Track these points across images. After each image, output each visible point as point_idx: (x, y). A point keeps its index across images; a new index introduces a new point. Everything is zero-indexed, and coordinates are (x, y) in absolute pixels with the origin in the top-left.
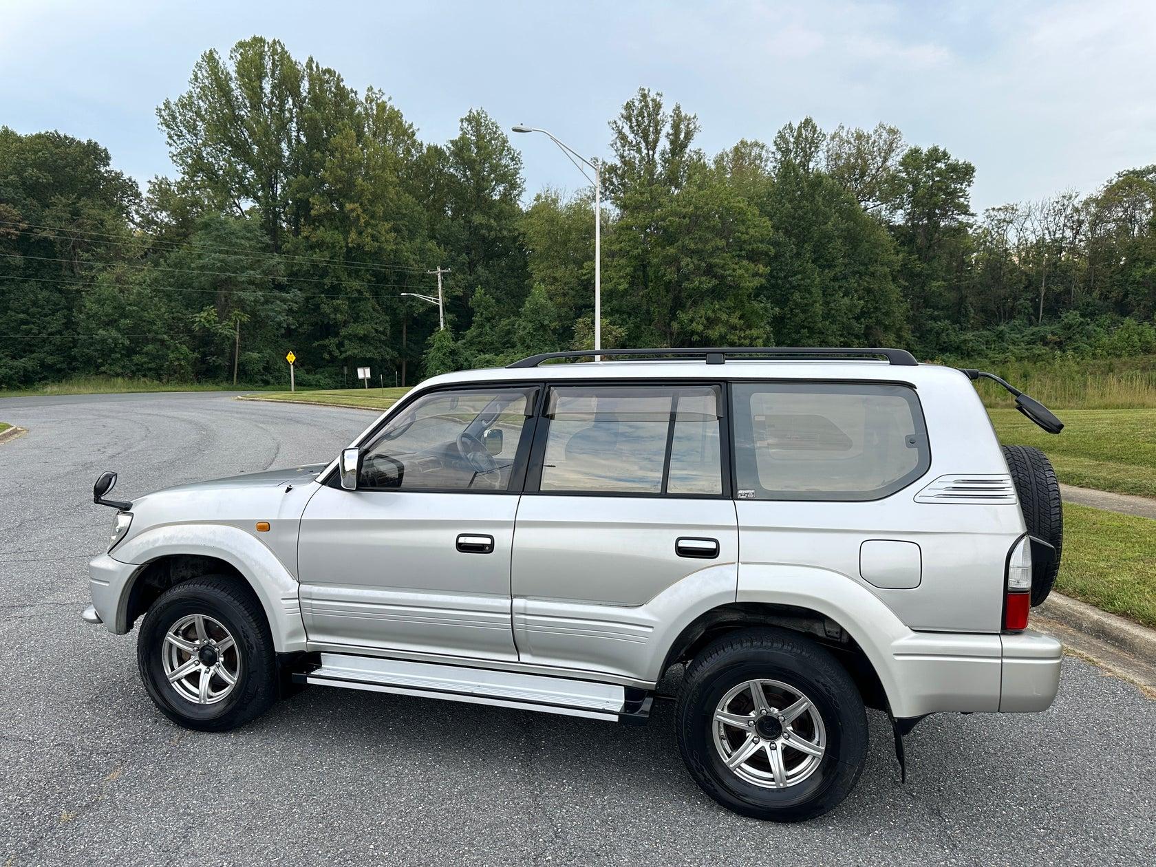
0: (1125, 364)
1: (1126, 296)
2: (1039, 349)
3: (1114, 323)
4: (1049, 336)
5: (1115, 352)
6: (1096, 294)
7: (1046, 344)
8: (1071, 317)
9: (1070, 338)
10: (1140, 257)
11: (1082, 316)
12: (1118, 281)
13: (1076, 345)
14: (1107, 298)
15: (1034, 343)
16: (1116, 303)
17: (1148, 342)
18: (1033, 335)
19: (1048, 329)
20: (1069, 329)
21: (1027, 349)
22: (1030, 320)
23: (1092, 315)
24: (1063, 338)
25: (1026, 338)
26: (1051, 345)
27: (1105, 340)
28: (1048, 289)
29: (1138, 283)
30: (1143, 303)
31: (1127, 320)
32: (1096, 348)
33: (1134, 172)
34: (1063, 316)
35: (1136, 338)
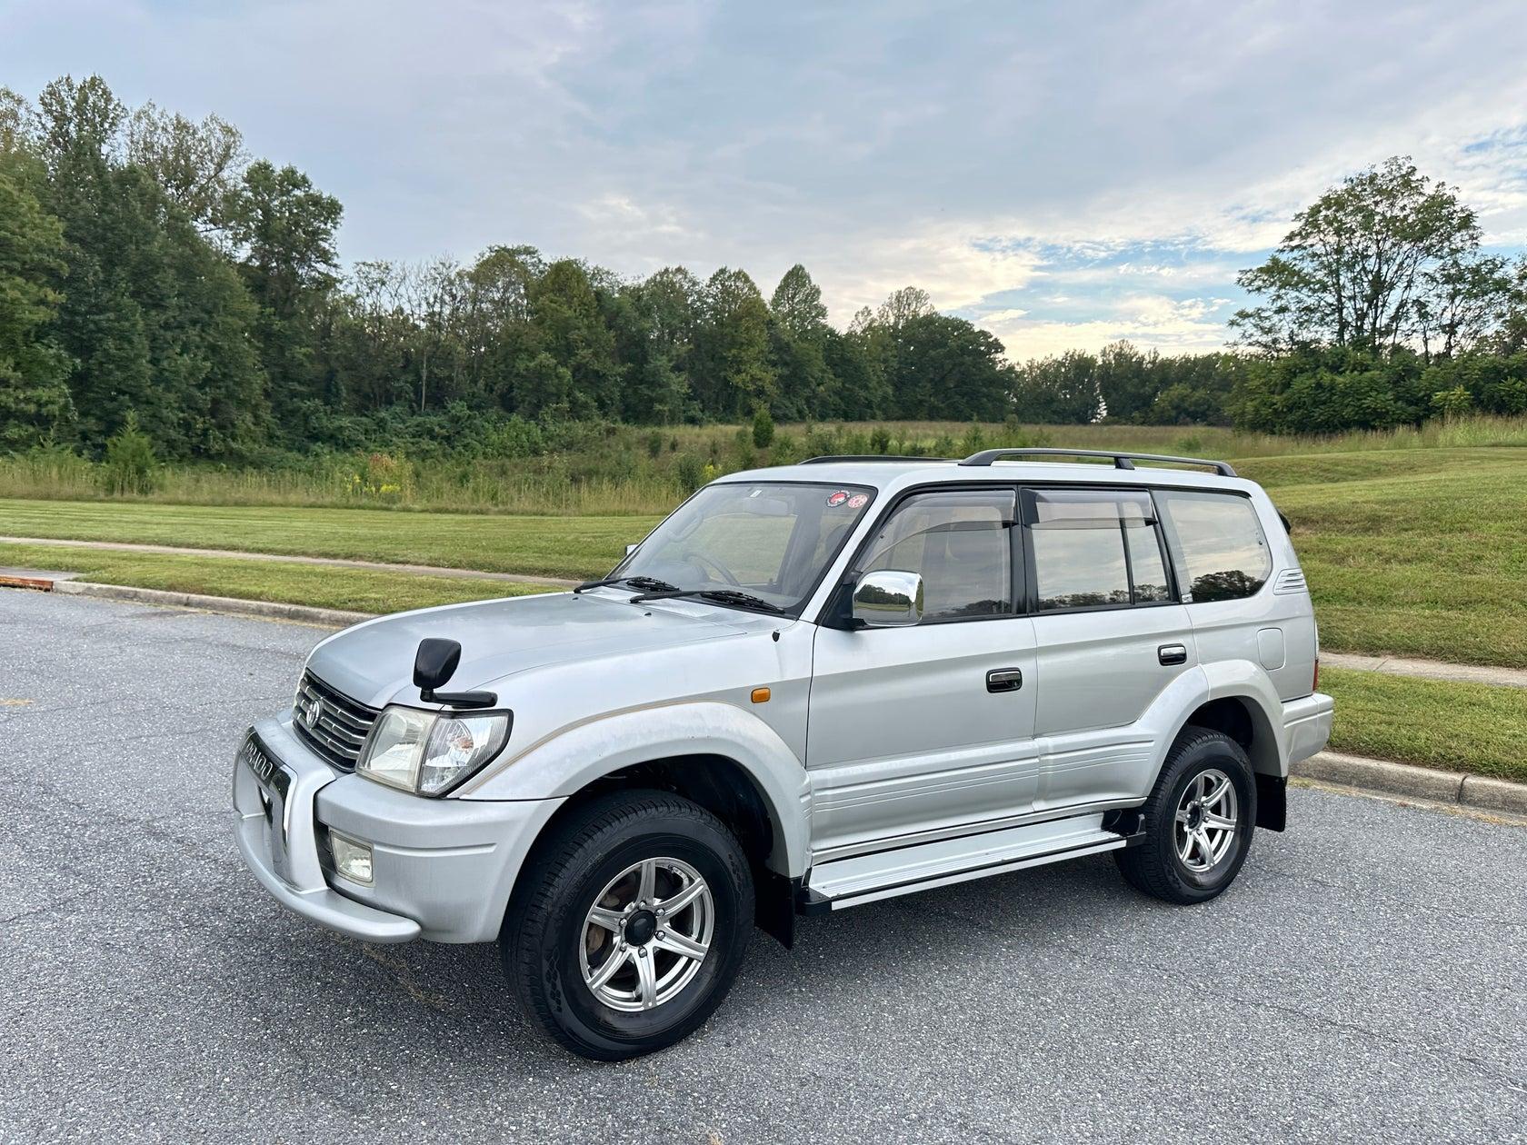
0: (516, 466)
1: (511, 388)
2: (426, 444)
3: (500, 418)
4: (437, 429)
5: (504, 452)
6: (481, 383)
7: (433, 438)
8: (459, 408)
9: (458, 433)
10: (523, 347)
11: (470, 408)
12: (503, 372)
13: (466, 441)
14: (492, 390)
15: (420, 436)
16: (502, 396)
17: (536, 443)
18: (417, 426)
19: (434, 420)
20: (457, 423)
21: (413, 443)
22: (411, 407)
23: (478, 407)
24: (452, 432)
25: (410, 430)
26: (439, 440)
27: (494, 437)
28: (430, 372)
29: (523, 377)
30: (528, 398)
31: (515, 418)
32: (486, 446)
33: (505, 249)
34: (449, 406)
35: (524, 437)
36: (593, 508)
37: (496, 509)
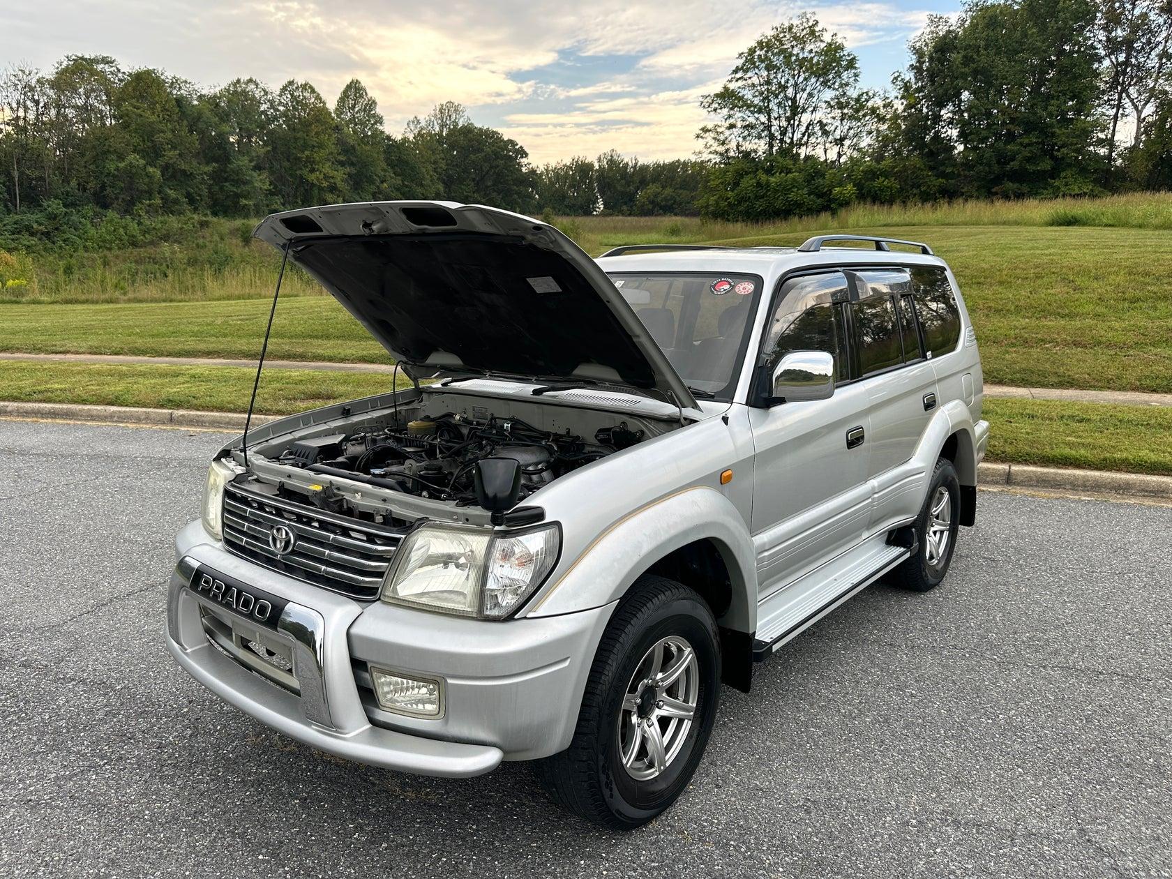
0: (117, 257)
1: (103, 187)
2: (26, 239)
3: (96, 215)
4: (35, 226)
5: (104, 245)
6: (74, 183)
7: (32, 234)
8: (55, 206)
9: (57, 229)
10: (112, 149)
11: (65, 206)
12: (93, 172)
13: (65, 236)
14: (85, 190)
15: (19, 233)
16: (94, 194)
17: (133, 236)
18: (15, 223)
19: (31, 218)
20: (54, 219)
21: (13, 240)
22: (6, 206)
23: (73, 205)
24: (50, 228)
25: (9, 227)
26: (39, 236)
27: (92, 232)
28: (22, 174)
29: (114, 176)
30: (122, 196)
31: (111, 214)
32: (86, 240)
33: (82, 58)
34: (45, 204)
35: (122, 231)
36: (217, 293)
37: (126, 298)
